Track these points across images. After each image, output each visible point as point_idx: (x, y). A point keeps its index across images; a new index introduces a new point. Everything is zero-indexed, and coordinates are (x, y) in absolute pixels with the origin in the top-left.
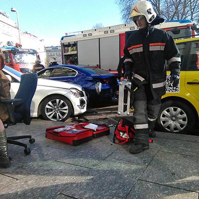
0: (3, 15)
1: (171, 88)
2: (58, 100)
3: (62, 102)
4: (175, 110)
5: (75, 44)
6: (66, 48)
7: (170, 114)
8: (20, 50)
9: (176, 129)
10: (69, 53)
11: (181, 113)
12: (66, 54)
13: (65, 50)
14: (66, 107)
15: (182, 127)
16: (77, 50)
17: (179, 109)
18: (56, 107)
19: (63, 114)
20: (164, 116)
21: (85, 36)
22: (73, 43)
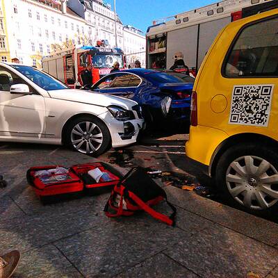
0: (104, 6)
1: (250, 115)
2: (88, 123)
3: (94, 125)
4: (257, 163)
5: (164, 37)
6: (152, 44)
7: (246, 170)
8: (100, 50)
9: (255, 202)
10: (155, 52)
11: (270, 172)
12: (152, 53)
13: (151, 47)
14: (100, 135)
15: (268, 202)
16: (166, 46)
17: (265, 163)
18: (85, 133)
19: (96, 144)
20: (233, 172)
21: (178, 22)
22: (161, 35)
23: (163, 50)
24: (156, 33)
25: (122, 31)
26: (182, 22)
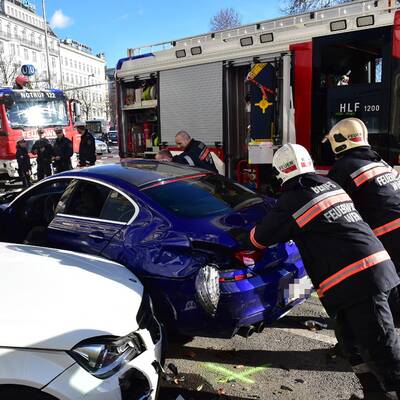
5: (153, 81)
6: (129, 92)
8: (23, 95)
10: (137, 106)
12: (129, 108)
21: (181, 54)
22: (147, 77)
23: (152, 104)
24: (135, 72)
25: (56, 48)
26: (189, 54)
